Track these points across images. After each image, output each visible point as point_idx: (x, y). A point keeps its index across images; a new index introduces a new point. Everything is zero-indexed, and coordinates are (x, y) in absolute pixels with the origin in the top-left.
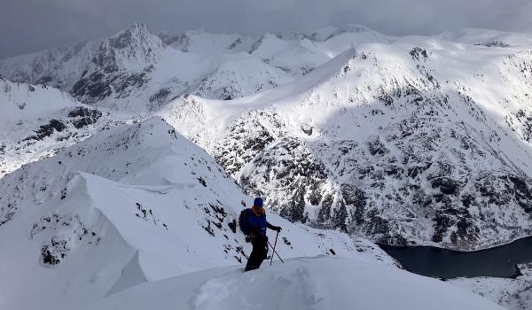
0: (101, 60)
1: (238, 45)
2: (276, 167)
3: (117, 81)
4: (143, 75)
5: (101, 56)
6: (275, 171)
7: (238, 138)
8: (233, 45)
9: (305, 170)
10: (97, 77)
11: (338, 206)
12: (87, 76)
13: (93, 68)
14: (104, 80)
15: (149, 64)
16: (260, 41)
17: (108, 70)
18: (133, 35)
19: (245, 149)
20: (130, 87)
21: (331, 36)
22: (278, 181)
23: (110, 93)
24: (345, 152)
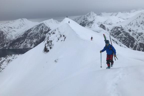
0: (84, 19)
1: (112, 15)
2: (122, 39)
3: (87, 23)
4: (92, 21)
5: (84, 18)
6: (122, 40)
7: (113, 33)
8: (111, 15)
9: (129, 39)
10: (83, 22)
11: (138, 48)
12: (82, 22)
13: (83, 21)
14: (85, 23)
15: (94, 19)
16: (117, 14)
17: (86, 21)
18: (91, 14)
19: (115, 35)
20: (90, 24)
21: (134, 12)
22: (123, 42)
23: (86, 25)
24: (140, 35)
